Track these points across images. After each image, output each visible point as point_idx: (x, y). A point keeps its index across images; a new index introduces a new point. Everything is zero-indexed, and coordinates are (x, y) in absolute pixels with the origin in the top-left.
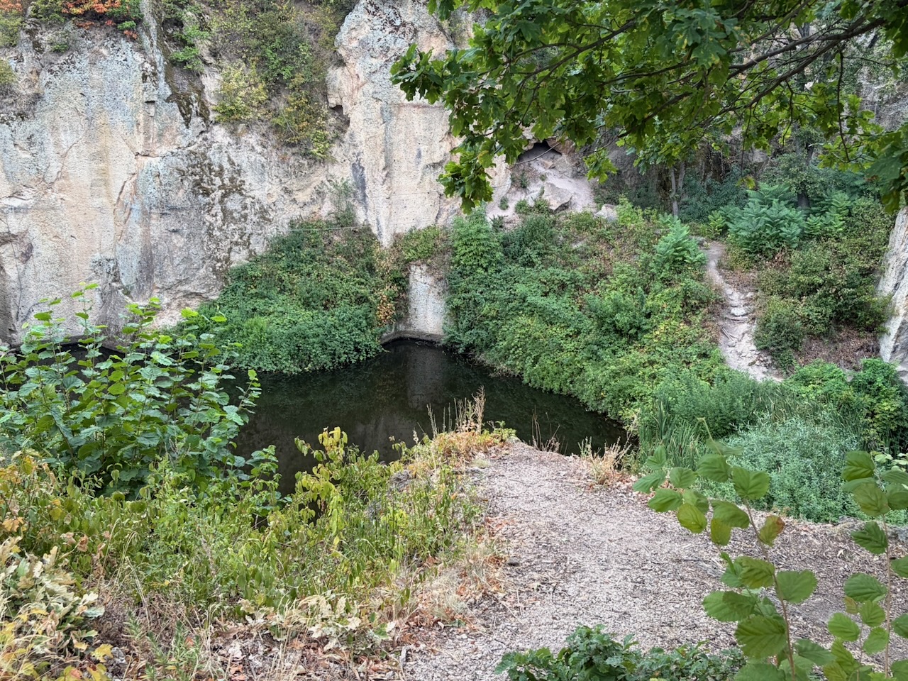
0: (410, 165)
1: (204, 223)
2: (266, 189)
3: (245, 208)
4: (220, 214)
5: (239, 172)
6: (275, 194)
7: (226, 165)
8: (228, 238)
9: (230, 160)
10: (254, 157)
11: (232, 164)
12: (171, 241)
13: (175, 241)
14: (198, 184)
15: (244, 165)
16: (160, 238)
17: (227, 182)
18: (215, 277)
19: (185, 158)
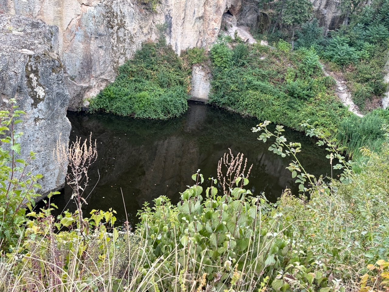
0: (191, 17)
1: (111, 43)
2: (133, 26)
3: (125, 35)
4: (116, 39)
5: (124, 17)
6: (136, 29)
7: (119, 13)
8: (119, 51)
9: (120, 10)
10: (130, 9)
11: (121, 12)
12: (99, 52)
13: (101, 52)
14: (109, 22)
15: (126, 13)
16: (94, 50)
17: (119, 22)
18: (114, 71)
19: (103, 8)
